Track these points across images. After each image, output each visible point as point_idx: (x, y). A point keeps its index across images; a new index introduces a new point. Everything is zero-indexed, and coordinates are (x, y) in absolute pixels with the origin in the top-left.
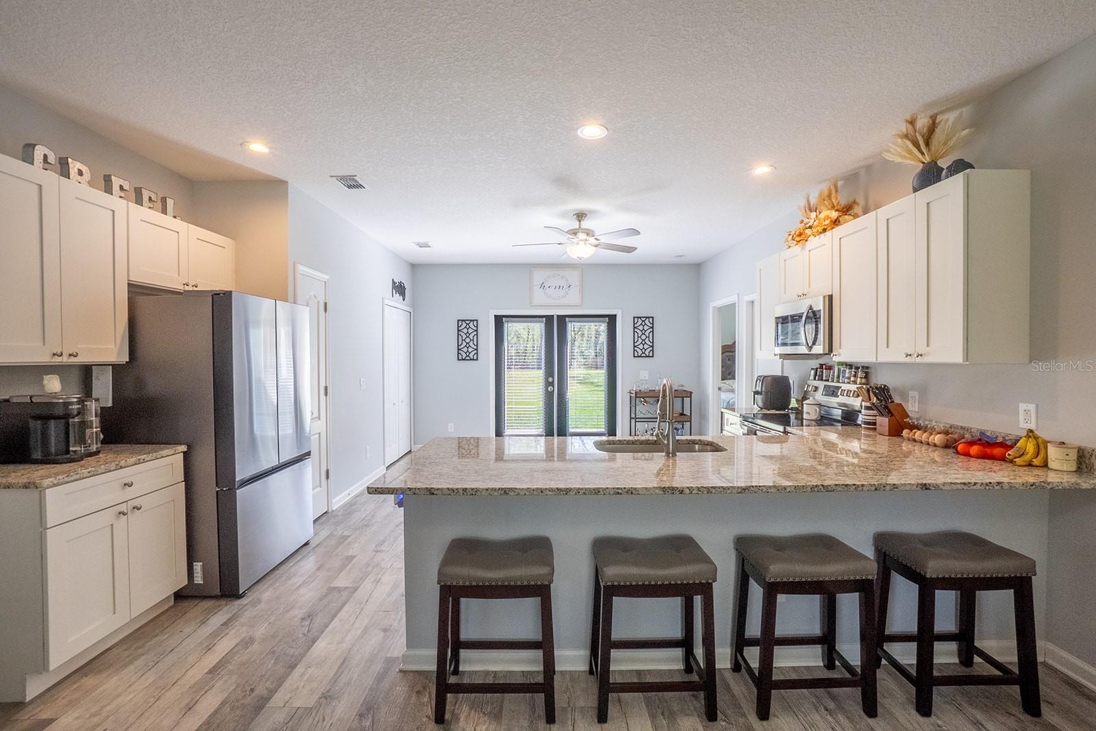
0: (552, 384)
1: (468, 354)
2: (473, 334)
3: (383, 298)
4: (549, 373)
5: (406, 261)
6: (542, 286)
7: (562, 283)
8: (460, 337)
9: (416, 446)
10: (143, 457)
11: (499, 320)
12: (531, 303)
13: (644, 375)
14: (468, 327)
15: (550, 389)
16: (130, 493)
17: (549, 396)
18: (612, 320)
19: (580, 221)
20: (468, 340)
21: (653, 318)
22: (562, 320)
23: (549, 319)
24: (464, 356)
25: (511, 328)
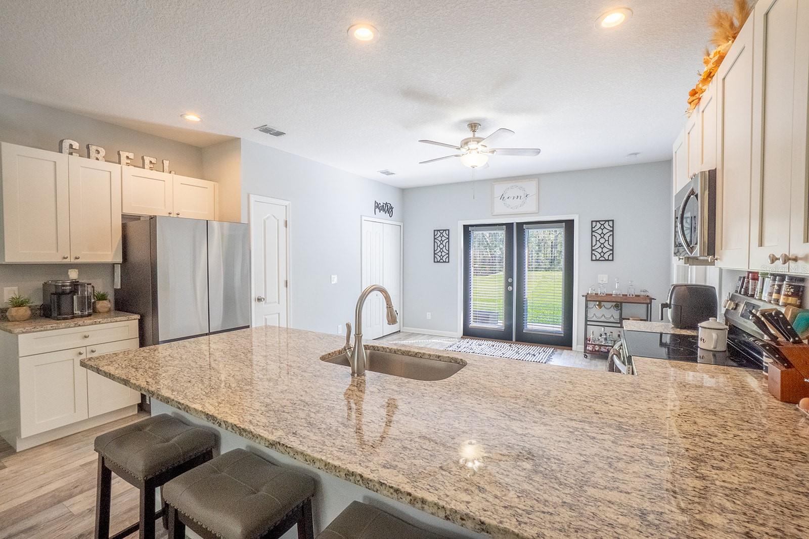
0: (511, 284)
1: (441, 257)
2: (445, 241)
3: (361, 216)
4: (509, 274)
5: (396, 187)
6: (502, 198)
7: (521, 193)
8: (436, 244)
9: (405, 328)
10: (99, 320)
11: (466, 228)
12: (492, 213)
13: (603, 278)
14: (442, 235)
15: (510, 288)
16: (87, 342)
17: (509, 294)
18: (569, 225)
19: (474, 131)
20: (442, 246)
21: (613, 221)
22: (520, 225)
23: (509, 226)
24: (439, 259)
25: (476, 234)
